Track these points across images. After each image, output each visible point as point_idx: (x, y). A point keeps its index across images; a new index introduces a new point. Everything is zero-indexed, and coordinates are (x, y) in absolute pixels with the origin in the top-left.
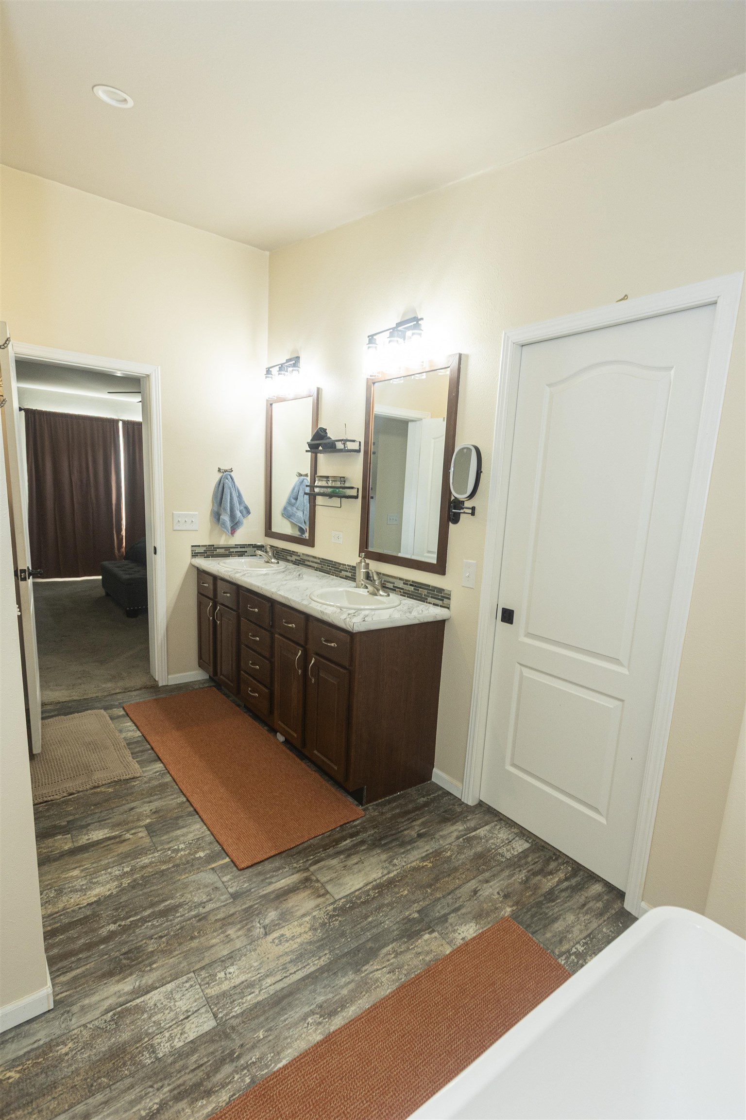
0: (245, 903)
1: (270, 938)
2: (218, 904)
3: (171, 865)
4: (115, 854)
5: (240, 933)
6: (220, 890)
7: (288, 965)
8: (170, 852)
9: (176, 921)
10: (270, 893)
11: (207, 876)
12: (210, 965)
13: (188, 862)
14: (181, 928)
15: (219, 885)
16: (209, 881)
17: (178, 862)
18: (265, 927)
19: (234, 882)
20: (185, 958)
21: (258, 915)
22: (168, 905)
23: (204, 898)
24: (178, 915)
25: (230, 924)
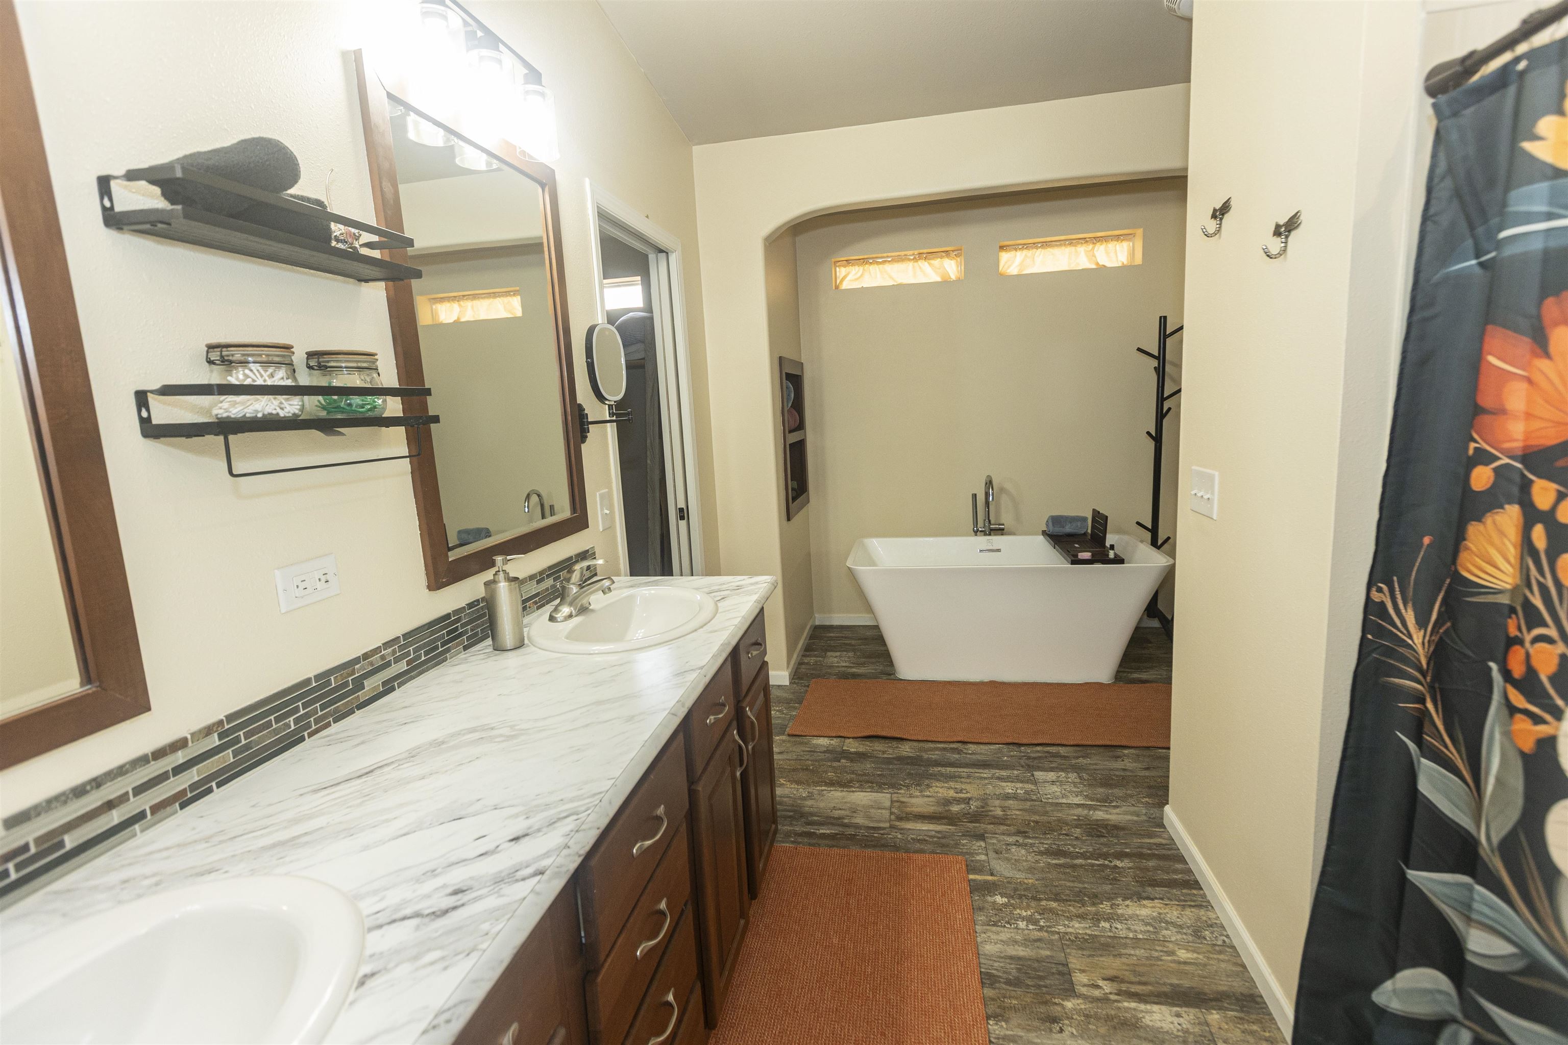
0: (975, 827)
1: (968, 795)
2: (1001, 837)
3: (1044, 903)
4: (1124, 960)
5: (993, 809)
6: (994, 849)
7: (965, 776)
8: (1042, 924)
9: (1049, 842)
10: (945, 825)
11: (1002, 869)
12: (1026, 800)
13: (1020, 897)
14: (1045, 834)
15: (992, 854)
16: (1002, 863)
17: (1033, 904)
18: (968, 803)
19: (975, 850)
20: (1047, 812)
21: (969, 814)
22: (1055, 859)
23: (1013, 849)
24: (1046, 846)
25: (998, 818)
